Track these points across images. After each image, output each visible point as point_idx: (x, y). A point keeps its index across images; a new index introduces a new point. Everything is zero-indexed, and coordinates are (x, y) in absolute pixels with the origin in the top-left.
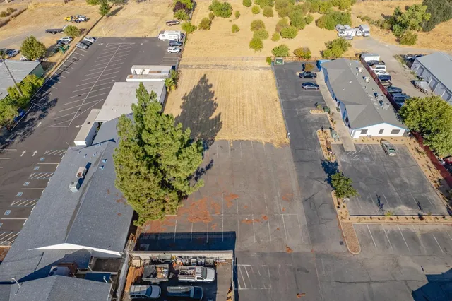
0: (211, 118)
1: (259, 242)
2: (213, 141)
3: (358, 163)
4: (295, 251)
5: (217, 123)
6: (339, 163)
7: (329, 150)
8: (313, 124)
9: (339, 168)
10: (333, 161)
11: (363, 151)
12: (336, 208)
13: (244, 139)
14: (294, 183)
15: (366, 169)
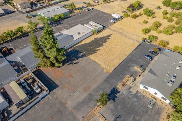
0: (95, 49)
1: (61, 94)
2: (87, 56)
3: (129, 98)
4: (67, 105)
5: (95, 52)
6: (120, 93)
7: (123, 85)
8: (130, 72)
9: (118, 94)
10: (119, 90)
11: (138, 96)
12: (97, 106)
13: (97, 62)
14: (94, 86)
15: (129, 103)
